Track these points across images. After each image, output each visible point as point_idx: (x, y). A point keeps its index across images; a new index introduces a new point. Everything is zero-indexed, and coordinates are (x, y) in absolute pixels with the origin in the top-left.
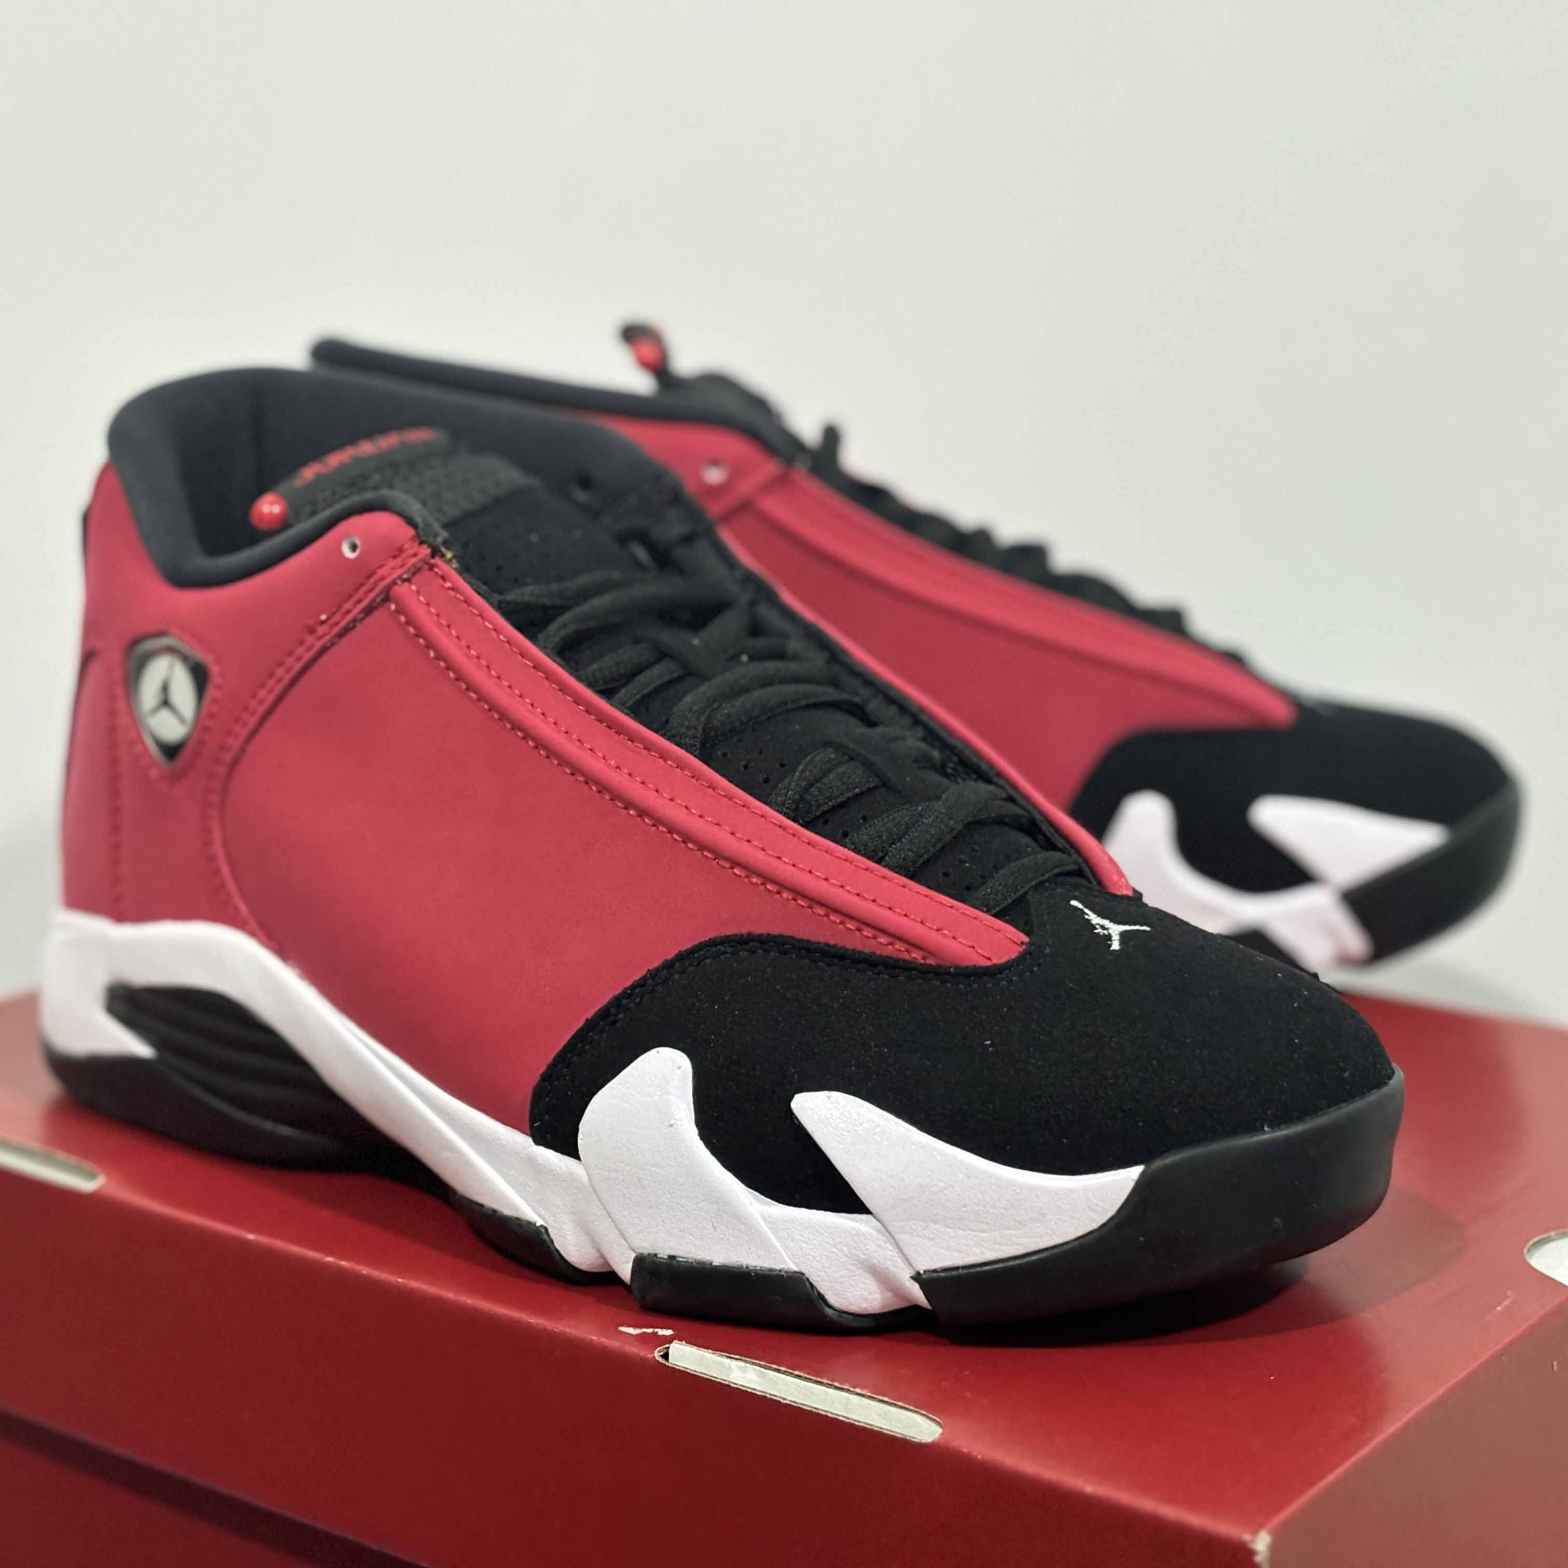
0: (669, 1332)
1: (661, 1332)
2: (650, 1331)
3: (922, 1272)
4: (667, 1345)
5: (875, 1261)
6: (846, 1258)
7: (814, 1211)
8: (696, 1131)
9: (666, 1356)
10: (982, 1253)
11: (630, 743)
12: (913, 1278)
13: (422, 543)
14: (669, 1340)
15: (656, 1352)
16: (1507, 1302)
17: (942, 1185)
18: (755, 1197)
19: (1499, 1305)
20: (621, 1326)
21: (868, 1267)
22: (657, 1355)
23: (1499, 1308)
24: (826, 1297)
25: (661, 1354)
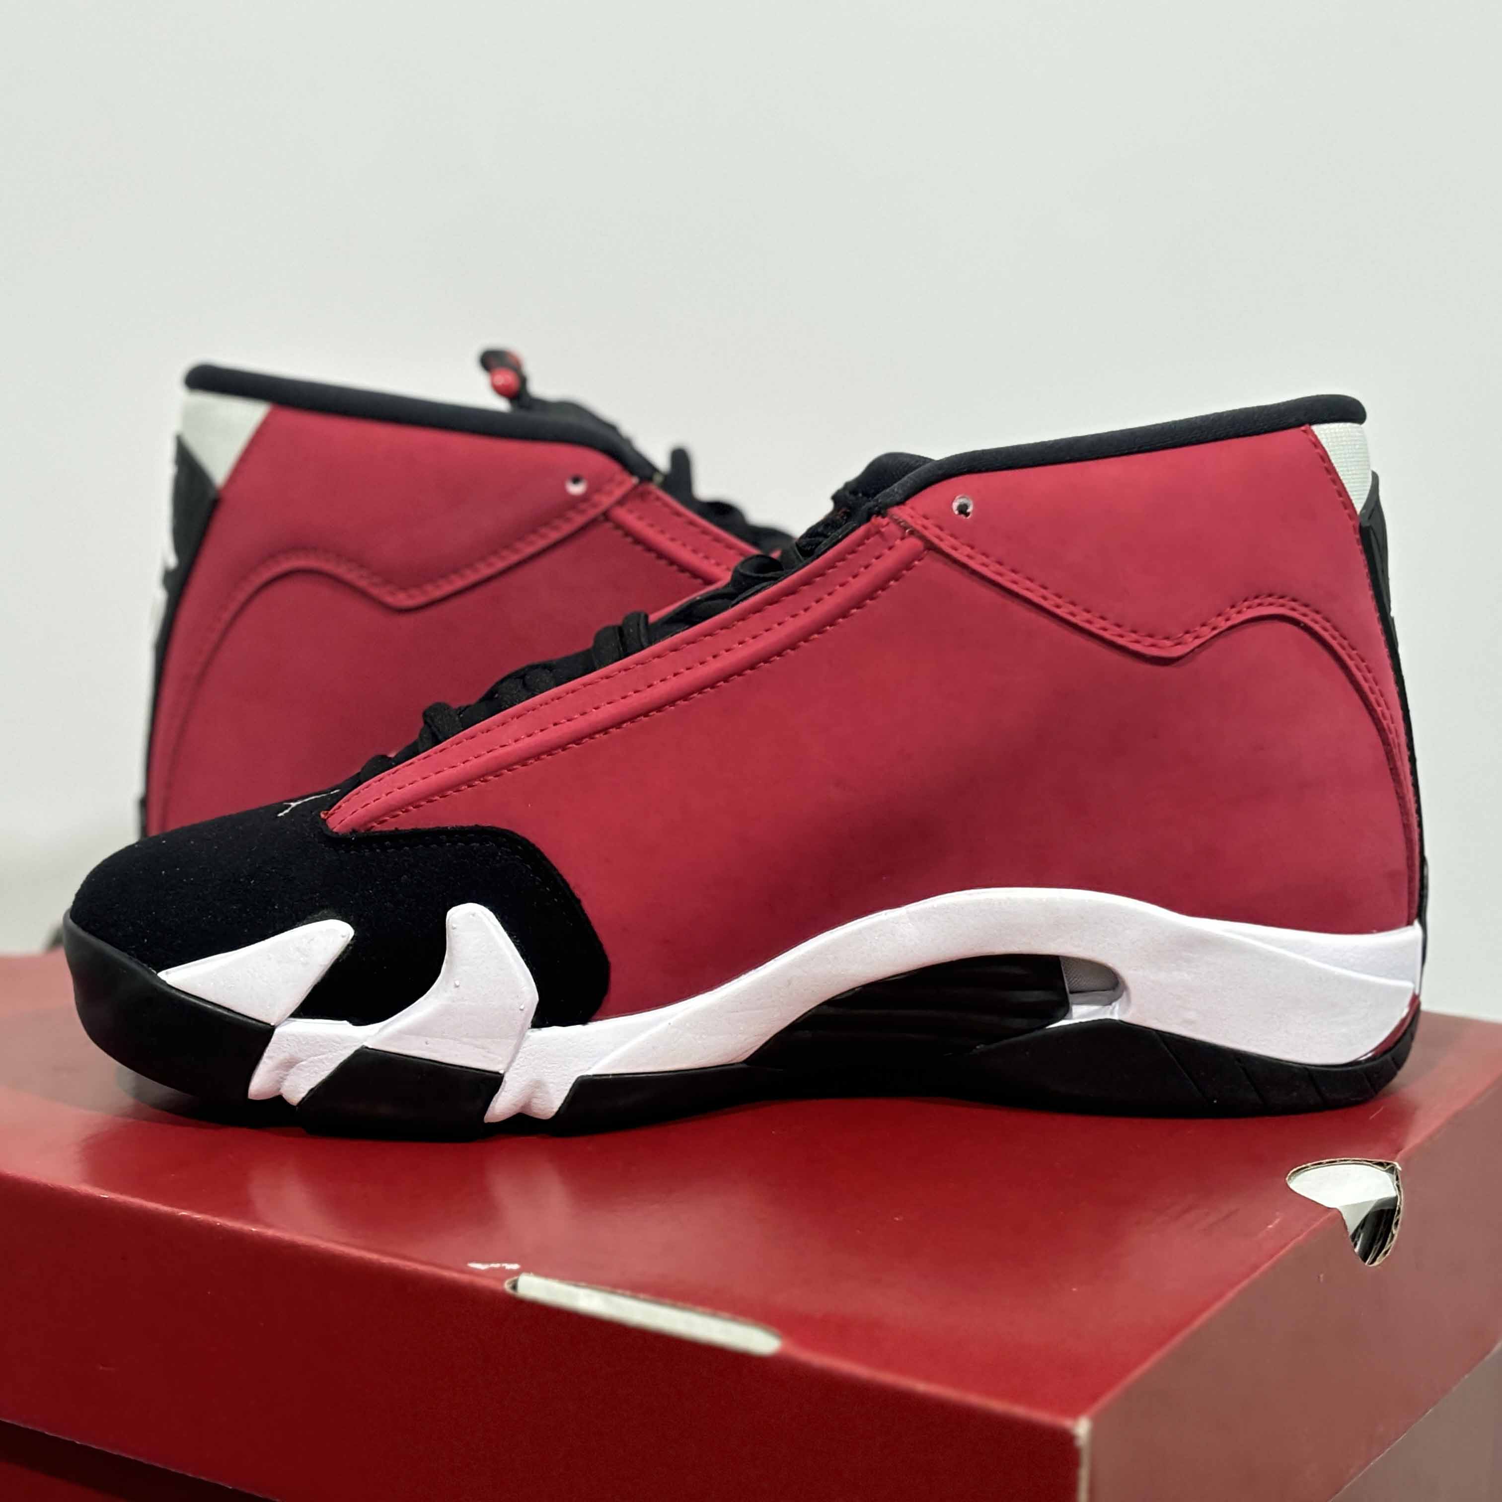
0: (515, 1267)
1: (509, 1267)
2: (497, 1265)
4: (515, 1278)
9: (514, 1287)
14: (518, 1273)
15: (505, 1283)
16: (1277, 1221)
19: (1271, 1223)
20: (472, 1261)
22: (507, 1286)
23: (1270, 1226)
25: (511, 1285)
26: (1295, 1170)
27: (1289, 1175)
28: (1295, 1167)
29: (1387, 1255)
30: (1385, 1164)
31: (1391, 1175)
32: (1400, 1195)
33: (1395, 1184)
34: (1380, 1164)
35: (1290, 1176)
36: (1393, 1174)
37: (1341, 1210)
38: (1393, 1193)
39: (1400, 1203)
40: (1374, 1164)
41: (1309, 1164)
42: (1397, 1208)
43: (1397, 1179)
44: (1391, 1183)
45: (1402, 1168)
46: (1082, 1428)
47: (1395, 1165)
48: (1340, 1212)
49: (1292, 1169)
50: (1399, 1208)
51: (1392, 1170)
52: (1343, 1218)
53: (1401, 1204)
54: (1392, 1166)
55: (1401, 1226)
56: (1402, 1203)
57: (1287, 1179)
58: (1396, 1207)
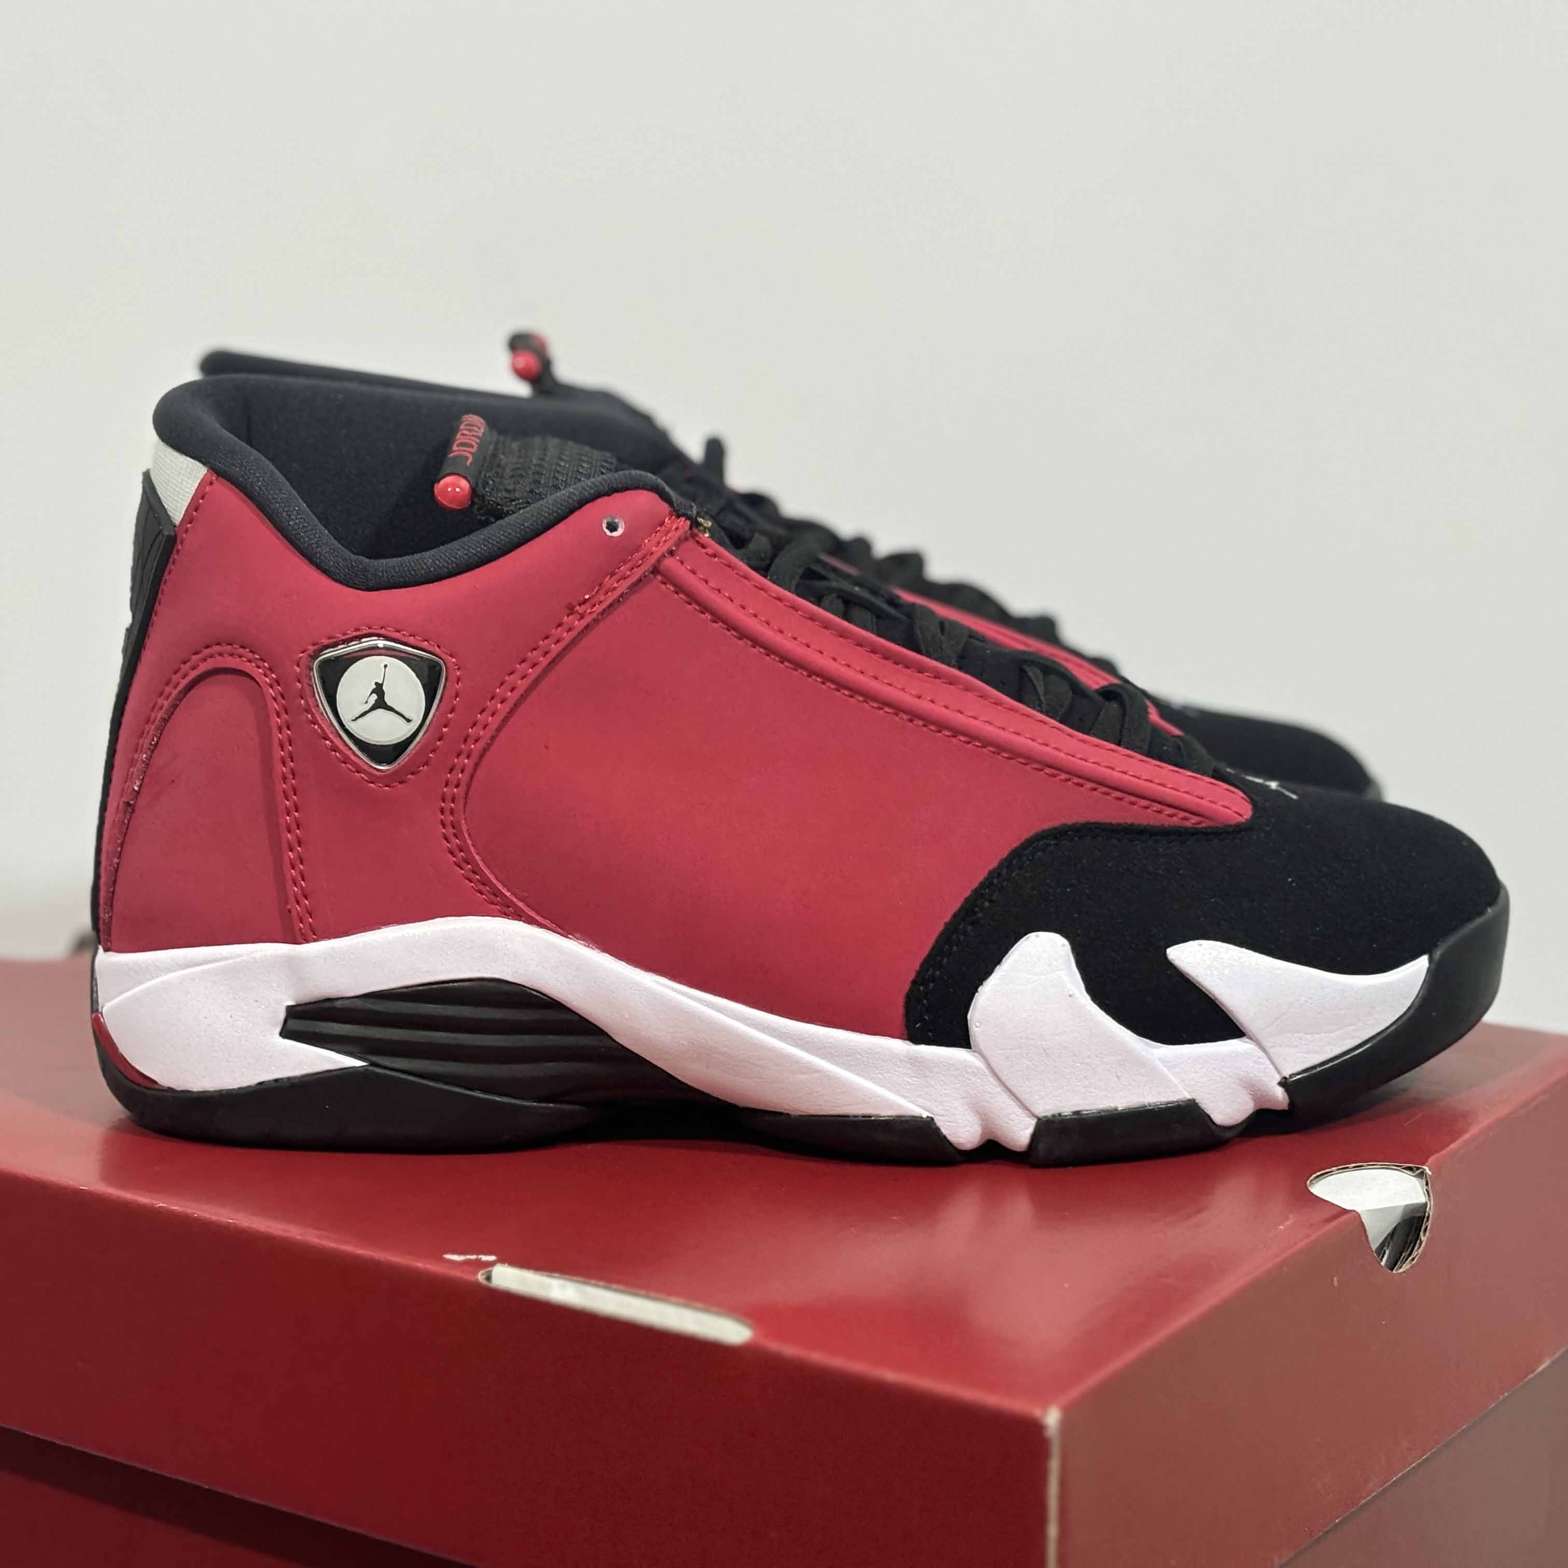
0: (492, 1258)
1: (485, 1258)
2: (474, 1257)
3: (1288, 1076)
4: (490, 1269)
5: (1251, 1075)
6: (1230, 1079)
7: (1196, 1045)
8: (1088, 997)
9: (489, 1278)
10: (1331, 1050)
11: (921, 675)
12: (1280, 1084)
13: (678, 517)
14: (492, 1264)
15: (480, 1274)
16: (1289, 1222)
17: (1303, 999)
18: (1146, 1044)
19: (1282, 1224)
20: (447, 1252)
21: (1245, 1082)
22: (480, 1277)
23: (1281, 1227)
24: (1212, 1116)
25: (484, 1276)
26: (1318, 1174)
27: (1311, 1178)
28: (1319, 1171)
29: (1414, 1262)
30: (1415, 1169)
31: (1421, 1180)
32: (1430, 1200)
33: (1425, 1189)
34: (1410, 1169)
35: (1312, 1180)
36: (1422, 1179)
37: (1360, 1213)
38: (1422, 1199)
39: (1430, 1208)
40: (1404, 1169)
41: (1334, 1169)
42: (1427, 1214)
43: (1427, 1184)
44: (1420, 1189)
45: (1433, 1173)
46: (1052, 1418)
47: (1425, 1170)
48: (1359, 1215)
49: (1316, 1173)
50: (1429, 1215)
51: (1422, 1175)
52: (1362, 1222)
53: (1430, 1210)
54: (1421, 1170)
55: (1430, 1233)
56: (1432, 1208)
57: (1308, 1182)
58: (1425, 1213)
